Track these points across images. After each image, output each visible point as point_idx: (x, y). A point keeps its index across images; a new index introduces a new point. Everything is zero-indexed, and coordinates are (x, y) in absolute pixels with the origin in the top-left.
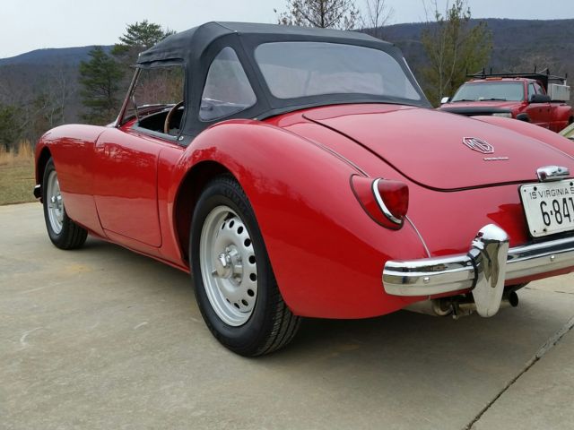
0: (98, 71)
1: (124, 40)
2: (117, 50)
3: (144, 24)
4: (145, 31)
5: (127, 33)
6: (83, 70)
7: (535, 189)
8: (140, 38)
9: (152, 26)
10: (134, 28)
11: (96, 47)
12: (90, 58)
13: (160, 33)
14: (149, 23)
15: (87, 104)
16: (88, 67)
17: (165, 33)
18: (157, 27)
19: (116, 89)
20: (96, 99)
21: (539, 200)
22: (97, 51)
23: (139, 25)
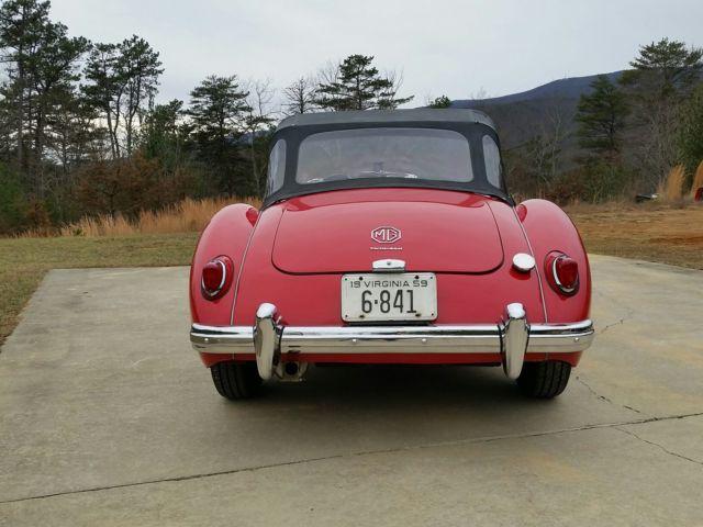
0: (600, 106)
1: (635, 65)
2: (626, 78)
3: (663, 43)
4: (663, 53)
5: (640, 56)
6: (583, 105)
7: (361, 279)
8: (657, 61)
9: (673, 45)
10: (650, 49)
11: (600, 77)
12: (593, 91)
13: (683, 53)
14: (670, 41)
15: (583, 145)
16: (588, 101)
17: (689, 53)
18: (680, 45)
19: (621, 126)
20: (594, 139)
21: (363, 288)
22: (602, 81)
23: (656, 44)
